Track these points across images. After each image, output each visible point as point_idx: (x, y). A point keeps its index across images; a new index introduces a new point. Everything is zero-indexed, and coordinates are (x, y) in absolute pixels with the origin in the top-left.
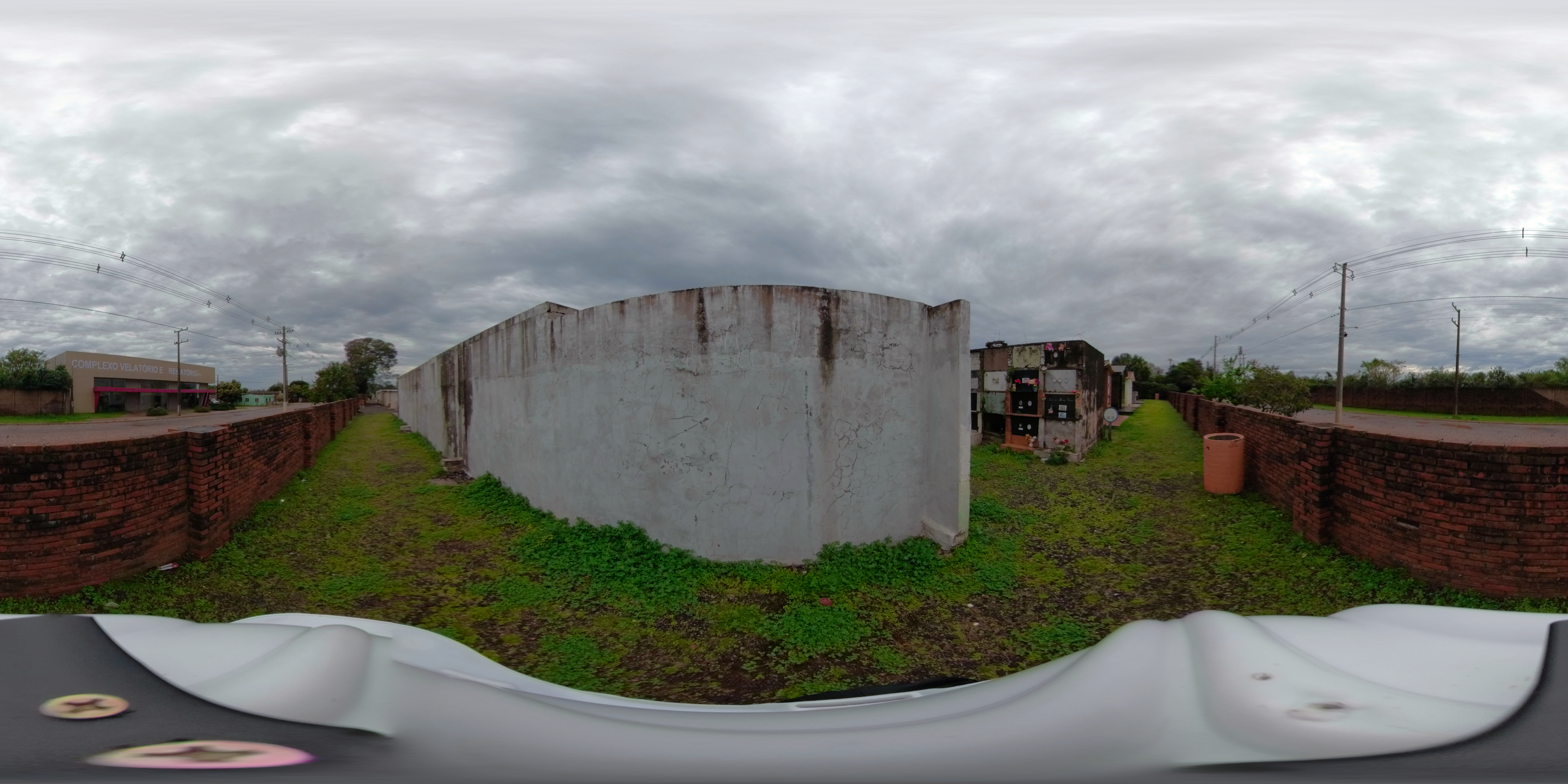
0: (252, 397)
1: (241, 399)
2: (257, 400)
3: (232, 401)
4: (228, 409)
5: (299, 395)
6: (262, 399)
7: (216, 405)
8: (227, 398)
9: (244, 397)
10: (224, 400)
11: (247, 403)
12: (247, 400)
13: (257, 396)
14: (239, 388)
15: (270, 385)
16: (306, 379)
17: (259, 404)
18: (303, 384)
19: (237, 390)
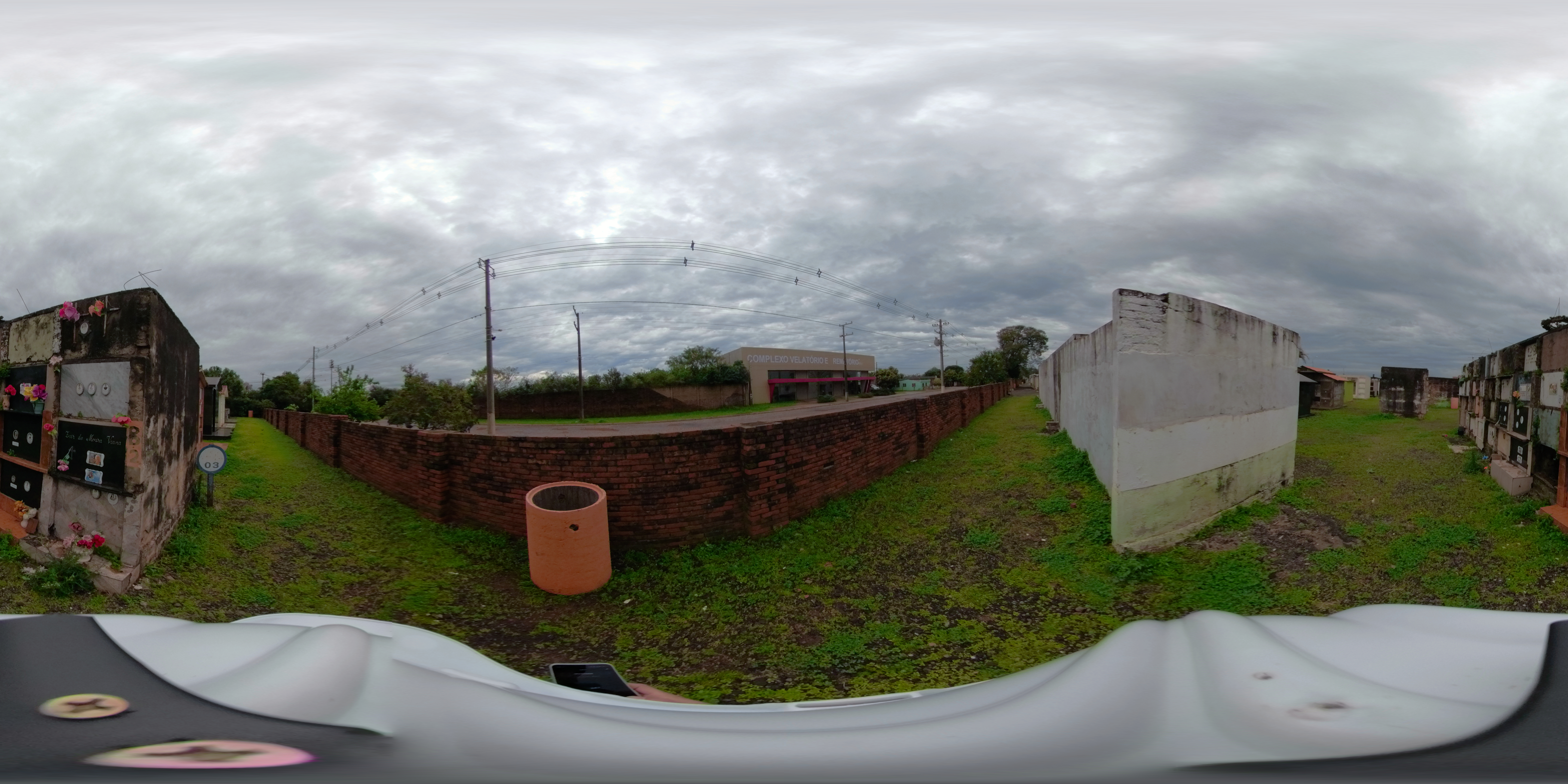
0: (909, 383)
1: (898, 385)
2: (914, 385)
3: (890, 387)
4: (887, 393)
5: (954, 380)
6: (919, 384)
7: (876, 389)
8: (885, 384)
9: (901, 383)
10: (882, 386)
11: (905, 388)
12: (905, 385)
13: (914, 382)
14: (896, 374)
15: (926, 370)
16: (959, 363)
17: (916, 388)
18: (958, 369)
19: (894, 376)
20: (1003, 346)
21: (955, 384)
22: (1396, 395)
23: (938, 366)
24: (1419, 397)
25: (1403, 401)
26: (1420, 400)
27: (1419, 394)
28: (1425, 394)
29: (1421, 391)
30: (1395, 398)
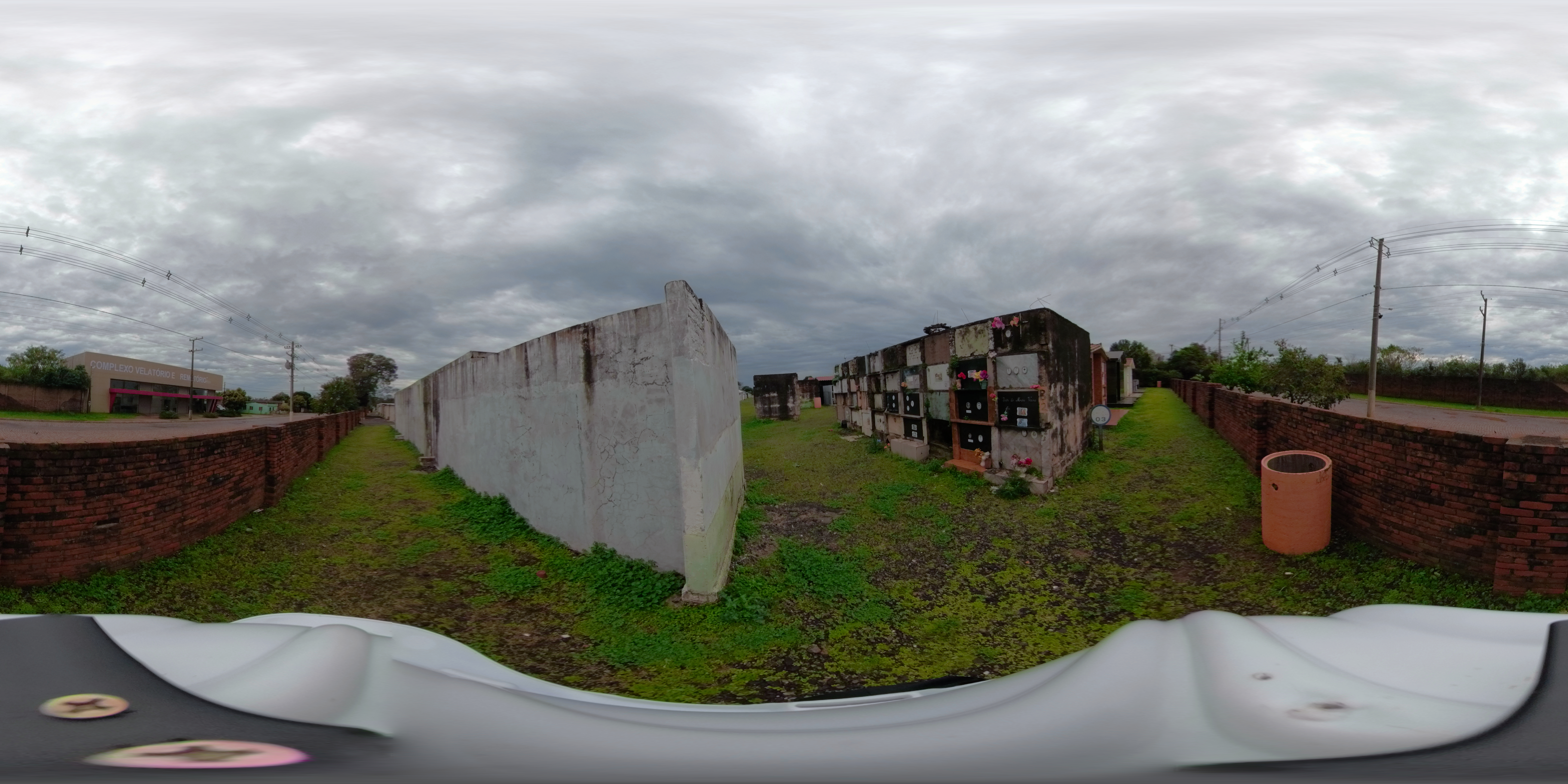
0: (256, 406)
1: (245, 407)
2: (261, 409)
3: (237, 409)
4: (234, 416)
5: (301, 406)
6: (266, 408)
7: (222, 411)
8: (232, 405)
9: (248, 405)
10: (229, 407)
11: (251, 411)
12: (251, 408)
14: (244, 396)
15: (274, 395)
16: (307, 390)
17: (263, 412)
18: (306, 395)
19: (242, 398)
20: (352, 374)
21: (302, 410)
22: (770, 401)
23: (287, 392)
24: (792, 400)
25: (777, 405)
26: (793, 403)
27: (791, 397)
28: (797, 396)
29: (793, 394)
30: (770, 404)
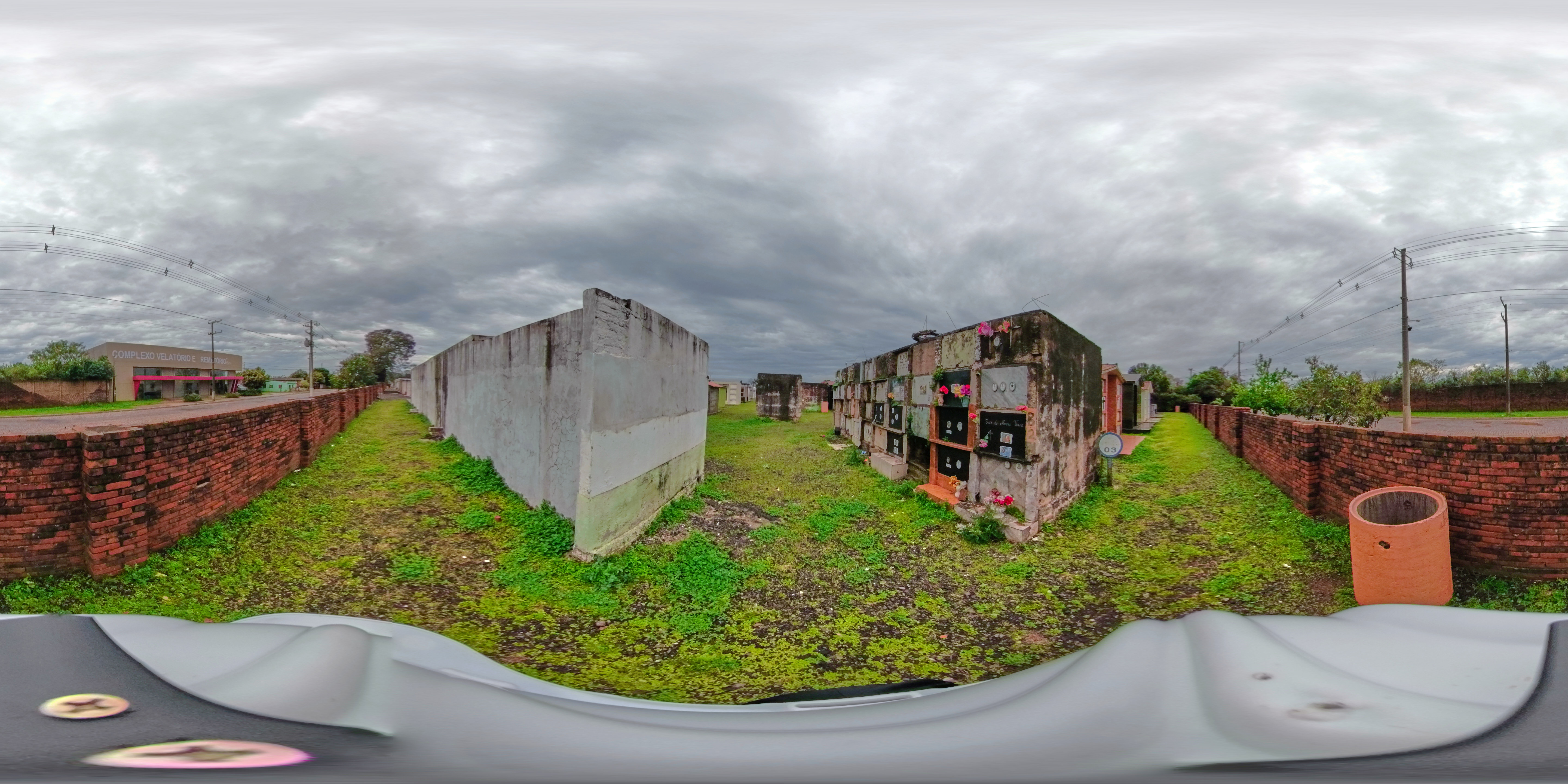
0: (276, 384)
1: (265, 386)
2: (280, 386)
3: (257, 388)
4: (253, 395)
5: (320, 382)
6: (285, 385)
7: (243, 391)
8: (252, 384)
9: (268, 383)
10: (249, 387)
11: (270, 389)
12: (271, 386)
13: (280, 382)
14: (263, 374)
15: (293, 372)
17: (282, 389)
18: (325, 372)
19: (261, 376)
20: (370, 350)
21: (321, 386)
22: (771, 400)
23: (307, 368)
24: (794, 401)
25: (779, 405)
26: (795, 404)
27: (793, 398)
28: (799, 398)
29: (796, 395)
30: (772, 403)
